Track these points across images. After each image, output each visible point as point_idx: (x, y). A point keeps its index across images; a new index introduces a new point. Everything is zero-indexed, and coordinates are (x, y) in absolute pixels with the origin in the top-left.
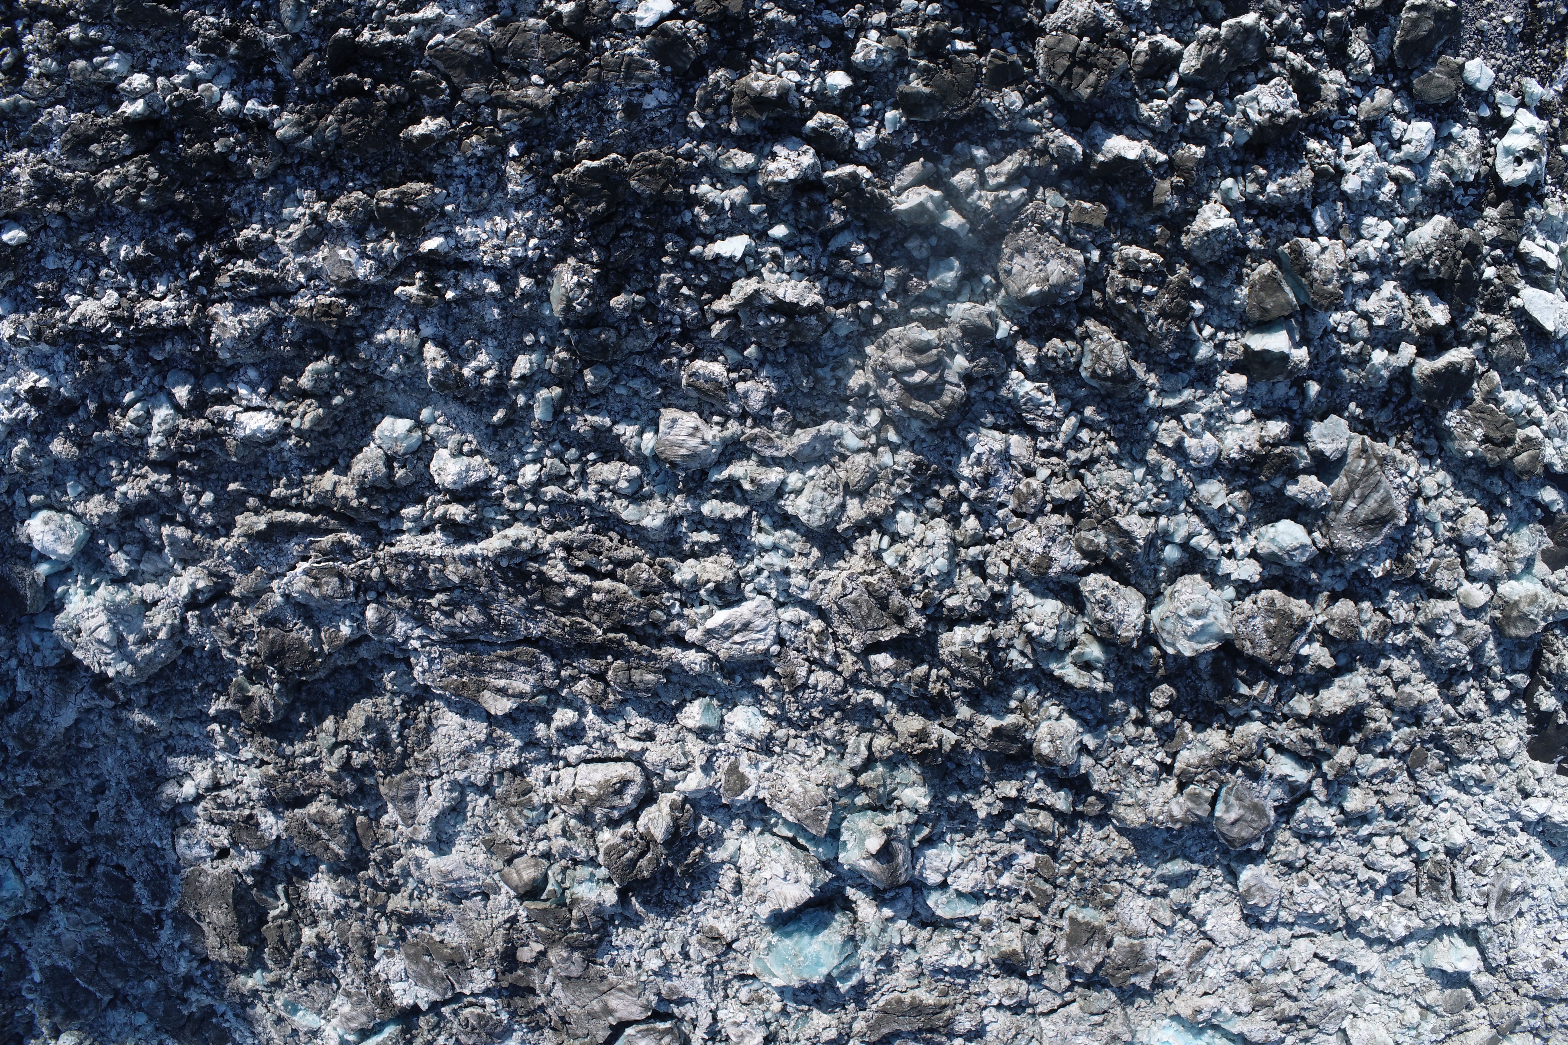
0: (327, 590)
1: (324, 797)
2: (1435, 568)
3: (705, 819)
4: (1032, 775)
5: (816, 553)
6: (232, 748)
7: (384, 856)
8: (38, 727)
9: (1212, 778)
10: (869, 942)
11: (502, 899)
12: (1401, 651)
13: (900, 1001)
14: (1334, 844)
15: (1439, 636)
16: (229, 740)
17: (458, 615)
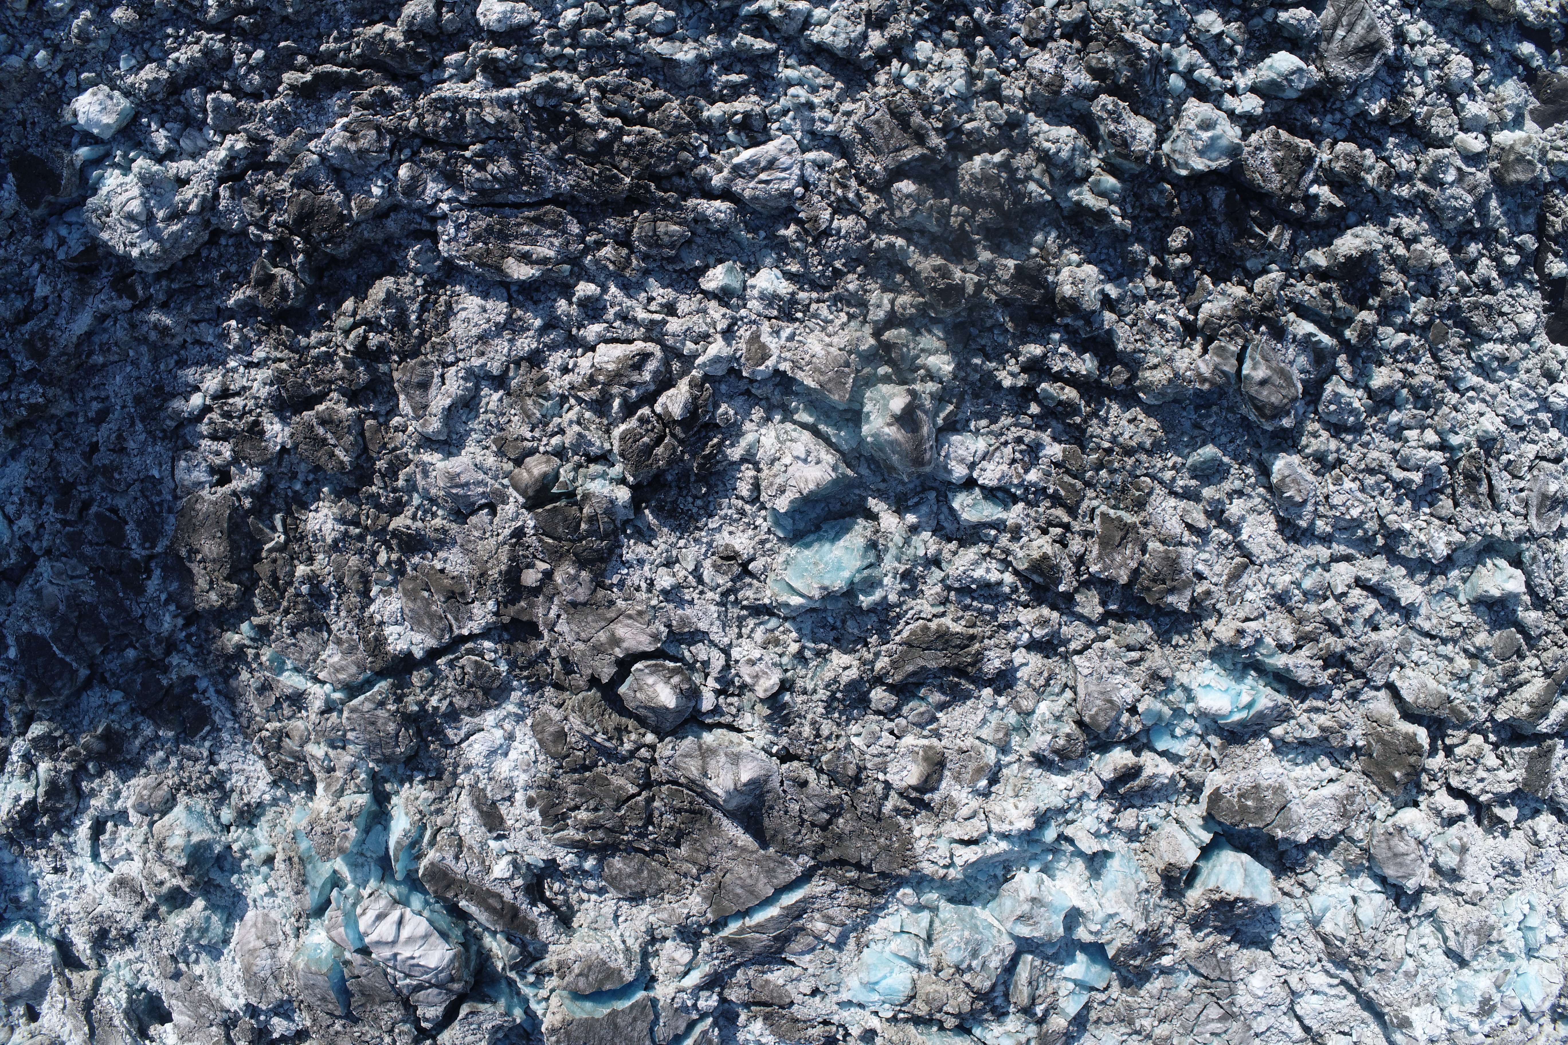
0: (364, 143)
1: (334, 395)
2: (1429, 116)
3: (723, 407)
4: (1056, 336)
5: (839, 84)
6: (245, 347)
7: (390, 463)
8: (50, 332)
9: (1236, 333)
10: (893, 551)
11: (510, 509)
12: (1408, 206)
13: (926, 629)
14: (1365, 438)
15: (1442, 184)
16: (244, 338)
17: (490, 167)
